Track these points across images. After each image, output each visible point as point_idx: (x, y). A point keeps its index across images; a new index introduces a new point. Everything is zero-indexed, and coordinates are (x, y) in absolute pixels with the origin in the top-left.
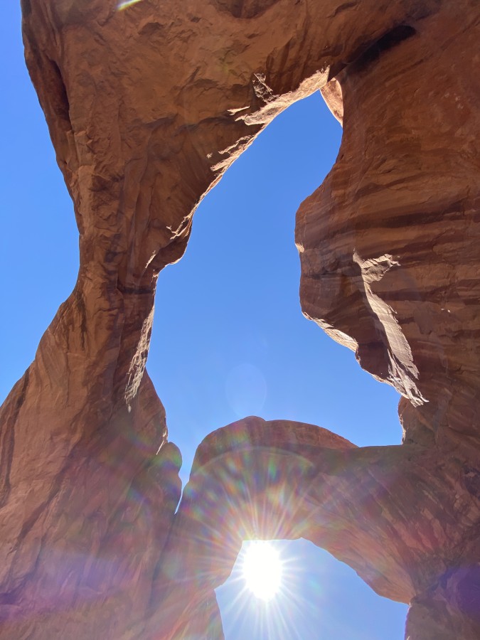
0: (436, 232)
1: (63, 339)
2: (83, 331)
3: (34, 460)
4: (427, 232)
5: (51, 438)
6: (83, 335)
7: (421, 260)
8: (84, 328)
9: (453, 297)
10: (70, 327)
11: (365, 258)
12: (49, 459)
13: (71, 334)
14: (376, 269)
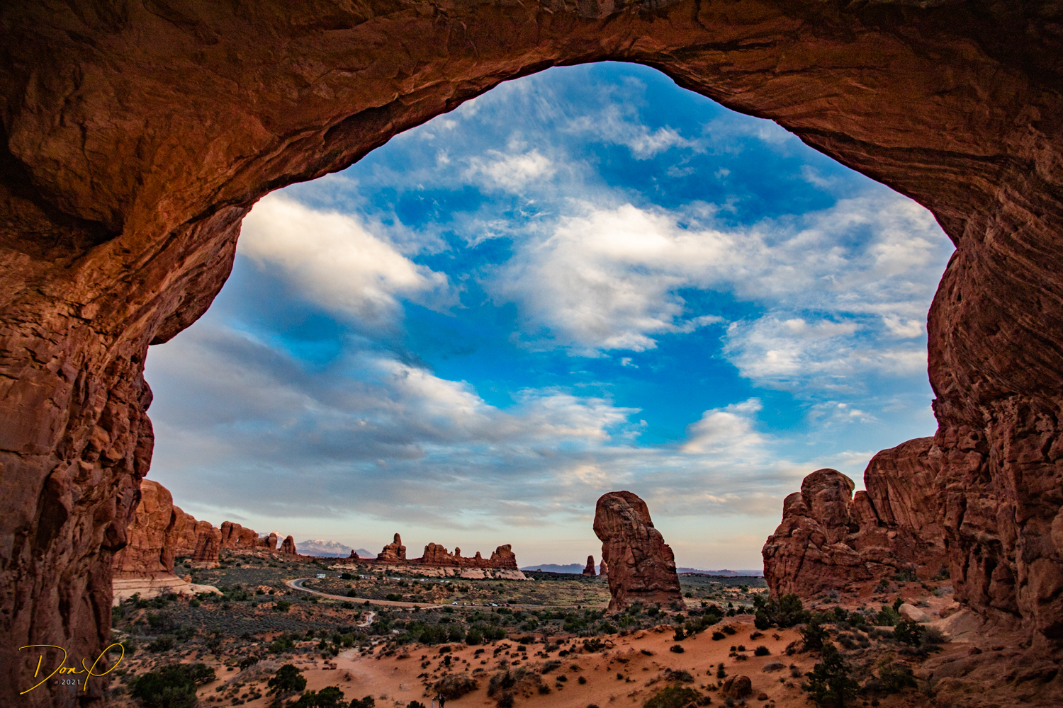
1: (744, 80)
2: (736, 48)
3: (971, 120)
5: (942, 93)
6: (743, 47)
8: (732, 45)
10: (725, 69)
12: (985, 97)
13: (738, 67)
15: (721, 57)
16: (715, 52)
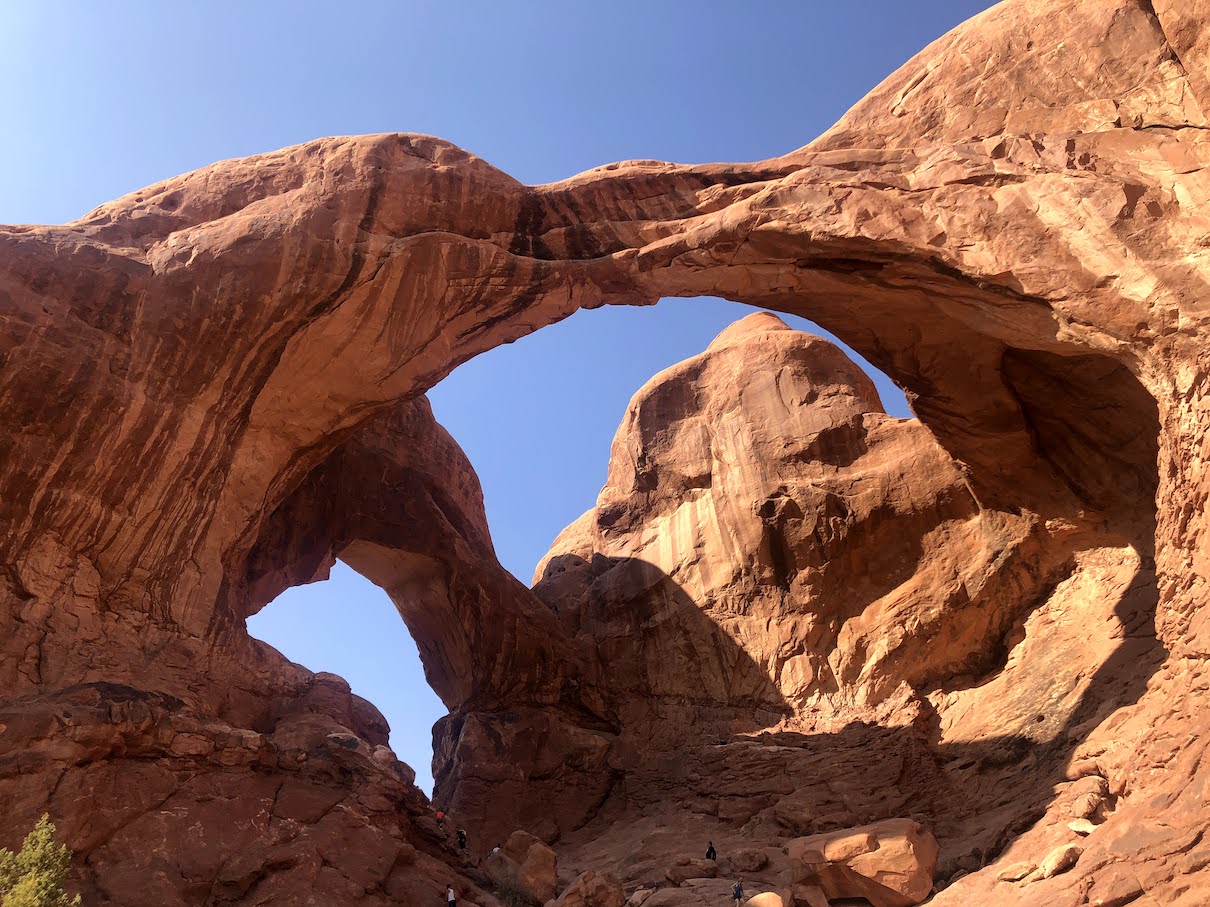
1: (457, 307)
2: (484, 324)
3: (291, 411)
5: (326, 401)
6: (481, 326)
10: (480, 307)
12: (307, 425)
13: (472, 313)
15: (490, 313)
16: (498, 314)
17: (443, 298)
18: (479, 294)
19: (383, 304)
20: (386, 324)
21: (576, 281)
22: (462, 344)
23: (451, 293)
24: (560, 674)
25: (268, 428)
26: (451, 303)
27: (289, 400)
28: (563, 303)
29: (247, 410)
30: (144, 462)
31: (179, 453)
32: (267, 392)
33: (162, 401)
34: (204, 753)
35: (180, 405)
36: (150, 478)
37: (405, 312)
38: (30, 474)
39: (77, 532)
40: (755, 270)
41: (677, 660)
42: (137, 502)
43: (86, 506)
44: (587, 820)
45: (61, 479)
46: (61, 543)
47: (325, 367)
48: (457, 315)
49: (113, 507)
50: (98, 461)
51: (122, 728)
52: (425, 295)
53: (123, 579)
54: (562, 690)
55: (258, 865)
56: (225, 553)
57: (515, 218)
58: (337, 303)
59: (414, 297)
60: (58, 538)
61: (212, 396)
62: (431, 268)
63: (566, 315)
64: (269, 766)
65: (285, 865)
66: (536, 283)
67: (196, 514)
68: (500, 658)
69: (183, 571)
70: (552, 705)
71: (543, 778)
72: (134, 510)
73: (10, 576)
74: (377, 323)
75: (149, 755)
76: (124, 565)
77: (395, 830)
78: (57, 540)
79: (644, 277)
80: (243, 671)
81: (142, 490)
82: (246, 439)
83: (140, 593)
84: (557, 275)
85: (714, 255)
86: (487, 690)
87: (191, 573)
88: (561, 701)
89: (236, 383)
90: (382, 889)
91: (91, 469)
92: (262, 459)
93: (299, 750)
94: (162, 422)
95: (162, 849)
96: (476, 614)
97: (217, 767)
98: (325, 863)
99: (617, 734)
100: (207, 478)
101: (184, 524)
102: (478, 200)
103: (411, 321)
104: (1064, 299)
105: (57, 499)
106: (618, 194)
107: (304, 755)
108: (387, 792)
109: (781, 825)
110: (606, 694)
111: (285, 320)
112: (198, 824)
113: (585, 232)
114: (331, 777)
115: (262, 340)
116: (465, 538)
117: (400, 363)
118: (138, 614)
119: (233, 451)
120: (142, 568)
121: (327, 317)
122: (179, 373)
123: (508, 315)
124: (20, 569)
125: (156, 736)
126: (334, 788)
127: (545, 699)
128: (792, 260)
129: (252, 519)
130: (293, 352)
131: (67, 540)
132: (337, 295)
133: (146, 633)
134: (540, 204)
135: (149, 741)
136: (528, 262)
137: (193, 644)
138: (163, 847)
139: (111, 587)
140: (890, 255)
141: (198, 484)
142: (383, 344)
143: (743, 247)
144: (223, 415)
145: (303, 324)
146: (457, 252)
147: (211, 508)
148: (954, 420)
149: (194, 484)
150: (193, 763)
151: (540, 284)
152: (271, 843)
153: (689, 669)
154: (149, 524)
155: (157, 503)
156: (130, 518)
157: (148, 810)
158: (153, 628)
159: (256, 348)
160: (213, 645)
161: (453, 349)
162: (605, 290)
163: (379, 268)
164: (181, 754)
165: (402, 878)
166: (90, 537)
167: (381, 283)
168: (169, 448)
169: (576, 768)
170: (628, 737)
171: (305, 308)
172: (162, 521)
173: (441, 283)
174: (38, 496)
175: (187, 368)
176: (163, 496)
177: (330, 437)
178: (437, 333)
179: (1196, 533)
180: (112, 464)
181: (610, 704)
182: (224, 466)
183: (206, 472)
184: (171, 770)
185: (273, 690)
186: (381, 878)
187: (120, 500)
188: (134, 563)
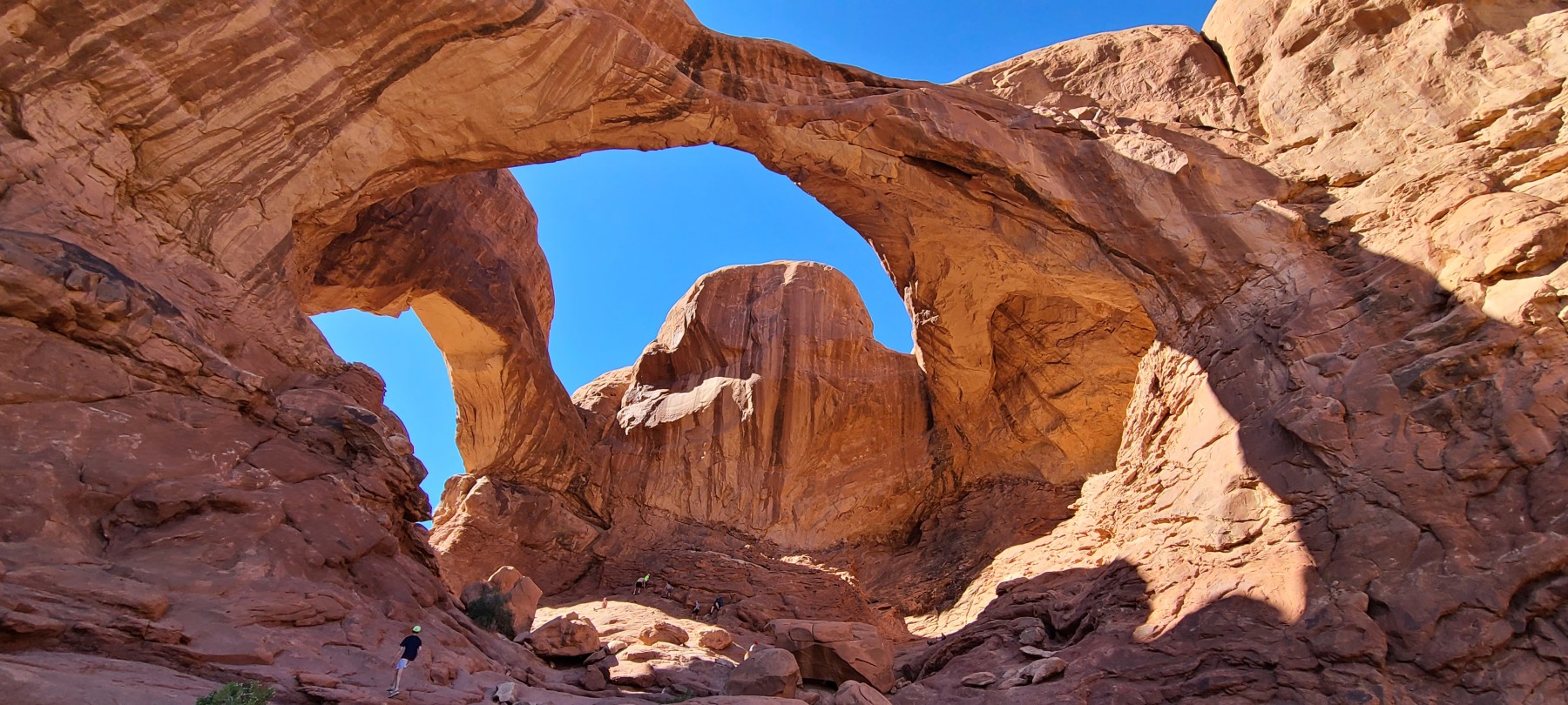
0: (764, 448)
1: (613, 90)
2: (629, 119)
3: (423, 115)
4: (765, 442)
5: (460, 123)
6: (625, 120)
7: (744, 437)
8: (635, 120)
9: (714, 460)
10: (633, 100)
11: (754, 387)
12: (434, 137)
13: (623, 102)
14: (743, 395)
17: (605, 75)
18: (637, 86)
19: (548, 56)
20: (544, 77)
21: (720, 113)
22: (603, 131)
23: (612, 75)
24: (574, 469)
25: (394, 119)
26: (609, 84)
27: (425, 102)
28: (702, 129)
29: (376, 91)
30: (243, 74)
31: (286, 87)
32: (405, 85)
33: (290, 30)
34: (183, 369)
35: (307, 45)
36: (244, 92)
37: (565, 73)
38: (87, 8)
39: (125, 102)
40: (869, 154)
41: (673, 483)
42: (215, 110)
43: (149, 80)
44: (561, 591)
45: (127, 35)
46: (98, 104)
47: (471, 90)
48: (609, 99)
49: (183, 100)
50: (184, 42)
51: (78, 297)
52: (590, 66)
53: (165, 182)
54: (572, 482)
55: (198, 495)
56: (301, 215)
57: (686, 47)
58: (505, 34)
59: (578, 64)
60: (97, 98)
61: (346, 56)
62: (602, 45)
63: (701, 142)
64: (262, 418)
65: (234, 507)
66: (687, 100)
67: (282, 157)
68: (528, 439)
69: (243, 206)
70: (559, 492)
71: (533, 547)
72: (209, 116)
73: (9, 107)
74: (535, 71)
75: (105, 346)
76: (174, 167)
77: (386, 518)
78: (94, 98)
79: (777, 130)
80: (274, 331)
81: (226, 101)
82: (368, 117)
83: (181, 205)
84: (707, 101)
85: (842, 129)
86: (508, 463)
87: (253, 212)
88: (567, 491)
89: (376, 57)
90: (347, 565)
91: (171, 45)
92: (377, 144)
93: (305, 414)
94: (279, 47)
95: (68, 446)
96: (521, 396)
97: (196, 391)
98: (289, 520)
99: (606, 529)
100: (309, 130)
101: (263, 160)
102: (660, 17)
103: (568, 84)
104: (1112, 231)
105: (112, 53)
106: (776, 62)
107: (310, 419)
108: (390, 479)
109: (740, 618)
110: (607, 495)
111: (451, 22)
112: (138, 436)
113: (739, 83)
114: (333, 451)
115: (421, 29)
116: (532, 333)
117: (542, 120)
118: (169, 228)
119: (348, 120)
120: (194, 180)
121: (492, 42)
122: (319, 14)
123: (652, 119)
124: (27, 103)
125: (125, 327)
126: (332, 461)
127: (555, 485)
128: (901, 154)
129: (344, 196)
130: (447, 58)
131: (109, 104)
132: (509, 25)
133: (172, 248)
134: (709, 45)
135: (112, 330)
136: (686, 80)
137: (223, 280)
138: (70, 442)
139: (146, 183)
140: (984, 166)
141: (298, 129)
142: (533, 94)
143: (867, 130)
144: (351, 82)
145: (466, 35)
146: (630, 42)
147: (301, 160)
148: (943, 349)
149: (292, 128)
150: (163, 375)
151: (690, 103)
152: (228, 483)
153: (681, 492)
154: (222, 139)
155: (241, 123)
156: (201, 122)
157: (72, 398)
158: (182, 248)
159: (412, 34)
160: (249, 292)
161: (594, 131)
162: (741, 132)
163: (557, 22)
164: (150, 359)
165: (377, 564)
166: (139, 116)
167: (555, 36)
168: (276, 77)
169: (564, 546)
170: (616, 531)
171: (473, 20)
172: (239, 145)
173: (606, 64)
174: (87, 38)
175: (330, 14)
176: (251, 120)
177: (453, 162)
178: (585, 108)
179: (1170, 432)
180: (201, 55)
181: (608, 503)
182: (333, 128)
183: (310, 123)
184: (128, 372)
185: (300, 362)
186: (352, 554)
187: (194, 97)
188: (187, 170)
